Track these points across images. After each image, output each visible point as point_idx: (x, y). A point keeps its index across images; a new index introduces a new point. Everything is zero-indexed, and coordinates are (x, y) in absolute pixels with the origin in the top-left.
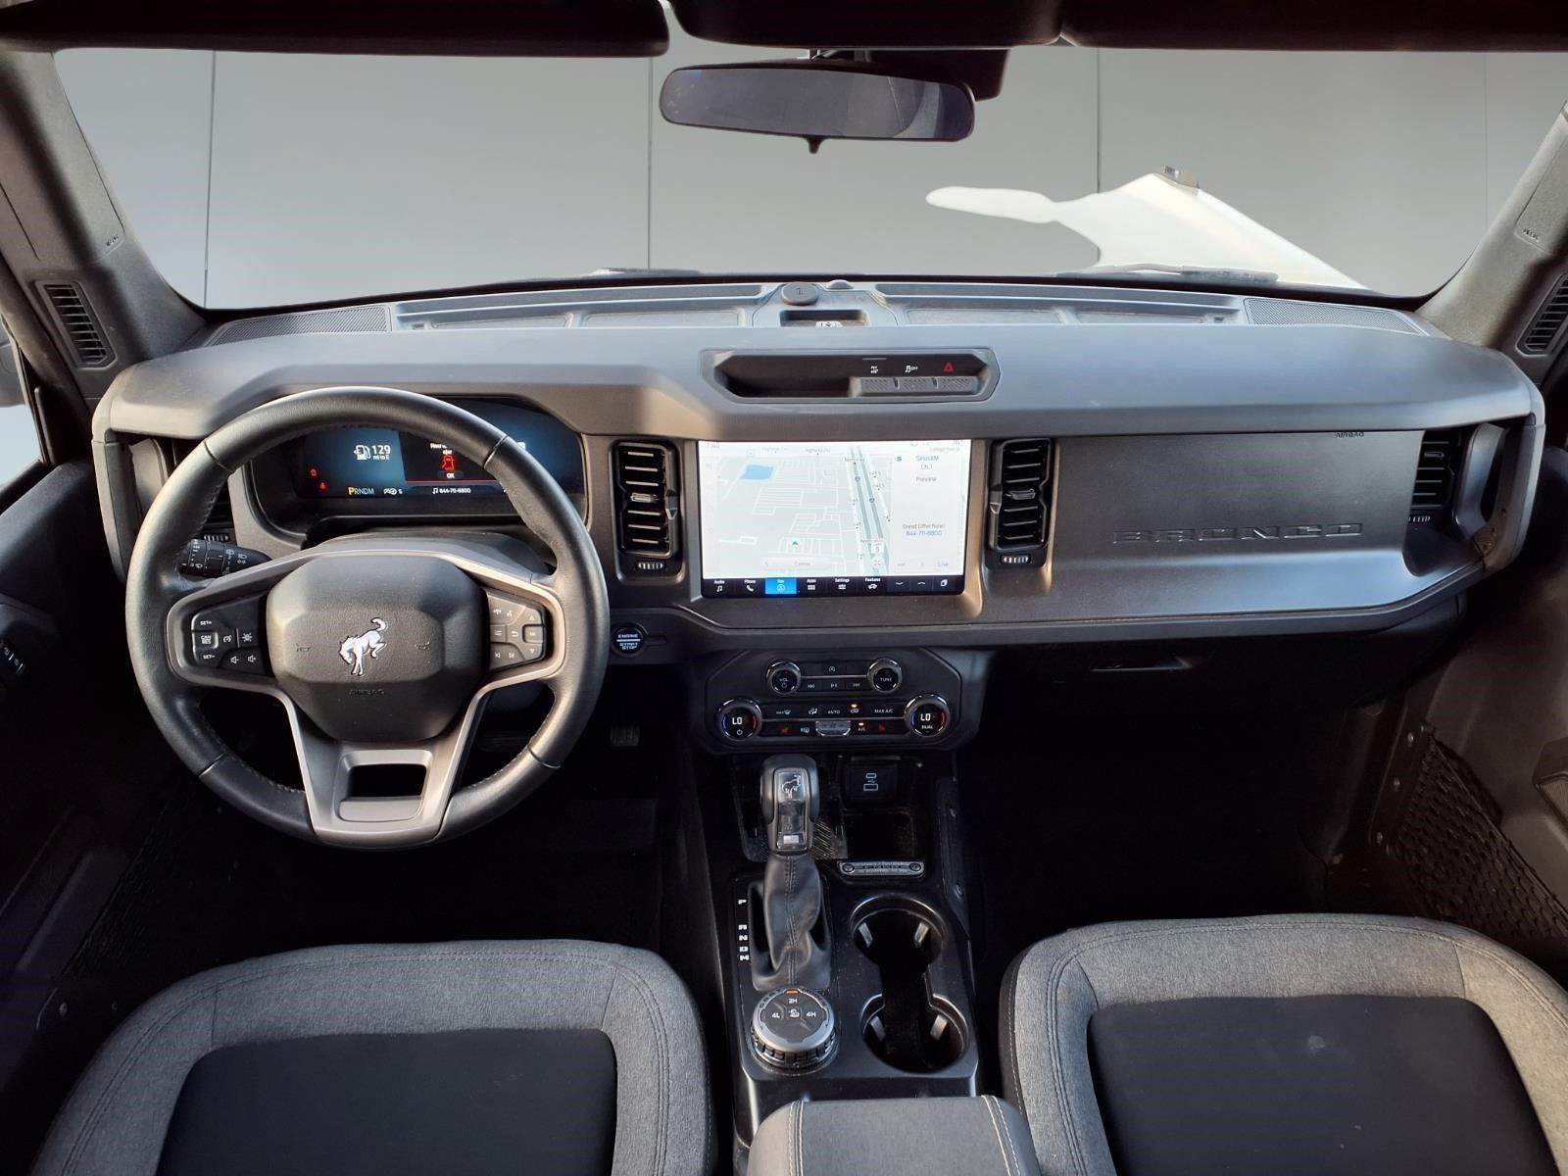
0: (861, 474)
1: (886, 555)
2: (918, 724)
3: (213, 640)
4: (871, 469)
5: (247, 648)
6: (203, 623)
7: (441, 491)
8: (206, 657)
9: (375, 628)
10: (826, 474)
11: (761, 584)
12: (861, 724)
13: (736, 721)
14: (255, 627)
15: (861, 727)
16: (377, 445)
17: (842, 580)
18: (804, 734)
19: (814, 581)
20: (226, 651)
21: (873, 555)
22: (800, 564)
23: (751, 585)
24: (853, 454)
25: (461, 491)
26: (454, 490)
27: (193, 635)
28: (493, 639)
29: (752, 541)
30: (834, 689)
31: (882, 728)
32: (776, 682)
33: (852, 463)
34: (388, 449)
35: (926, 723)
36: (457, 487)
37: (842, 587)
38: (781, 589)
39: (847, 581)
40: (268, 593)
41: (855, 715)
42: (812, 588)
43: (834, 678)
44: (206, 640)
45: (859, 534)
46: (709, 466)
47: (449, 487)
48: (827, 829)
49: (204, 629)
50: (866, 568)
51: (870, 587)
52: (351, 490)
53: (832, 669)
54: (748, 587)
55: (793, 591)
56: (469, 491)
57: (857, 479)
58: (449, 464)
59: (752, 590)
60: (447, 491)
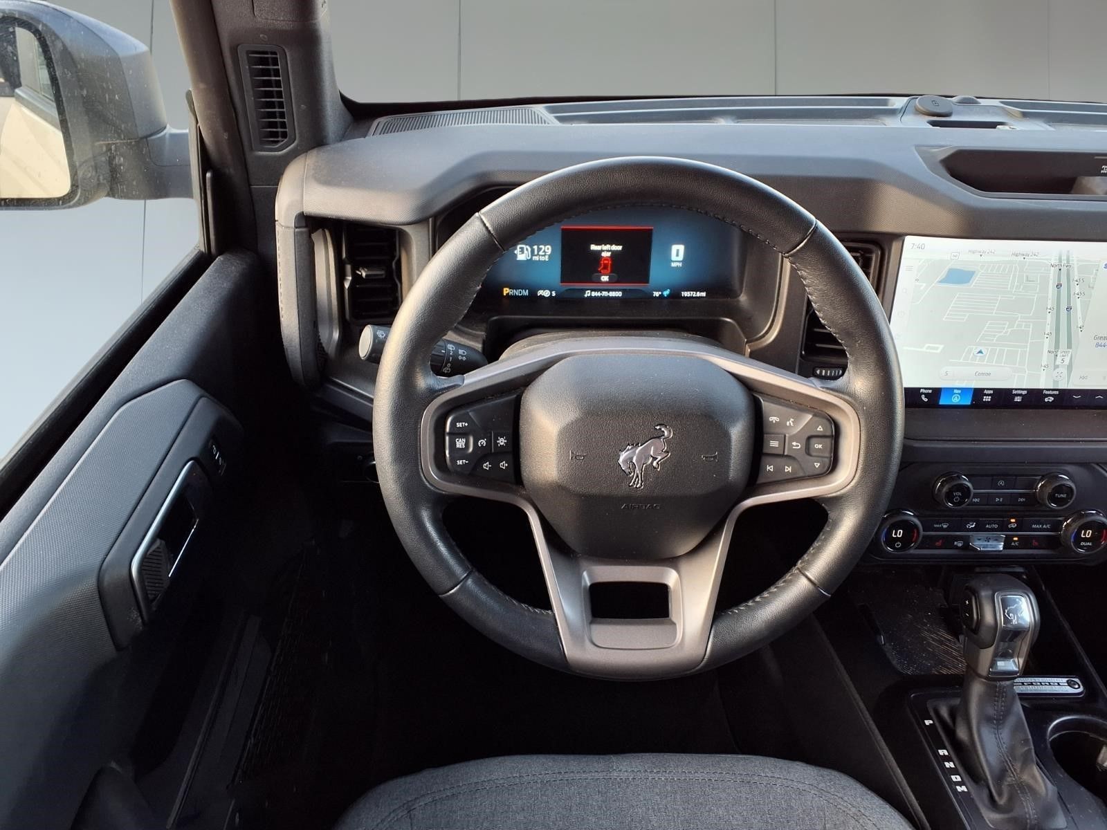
0: (1064, 281)
1: (1070, 367)
2: (1078, 539)
3: (467, 444)
4: (1076, 275)
5: (500, 453)
6: (459, 425)
7: (594, 294)
8: (460, 462)
9: (659, 436)
10: (1027, 280)
11: (937, 392)
12: (1016, 539)
13: (896, 534)
14: (510, 431)
15: (1015, 541)
16: (538, 245)
17: (1019, 392)
18: (957, 547)
19: (992, 392)
20: (481, 455)
21: (1056, 367)
22: (980, 374)
23: (927, 395)
24: (1060, 260)
25: (612, 294)
26: (605, 294)
27: (447, 438)
28: (765, 451)
29: (937, 348)
30: (999, 504)
31: (1035, 543)
32: (949, 496)
33: (1057, 268)
34: (548, 249)
35: (1086, 540)
36: (608, 290)
37: (1018, 399)
38: (956, 400)
39: (1024, 392)
40: (523, 392)
41: (1012, 530)
42: (987, 399)
43: (1001, 492)
44: (460, 443)
45: (1047, 344)
46: (910, 269)
47: (601, 290)
48: (949, 637)
49: (461, 431)
50: (1045, 380)
51: (1046, 400)
52: (506, 291)
53: (1001, 483)
54: (923, 397)
55: (968, 401)
56: (619, 294)
57: (1059, 286)
58: (605, 267)
59: (926, 400)
60: (598, 294)
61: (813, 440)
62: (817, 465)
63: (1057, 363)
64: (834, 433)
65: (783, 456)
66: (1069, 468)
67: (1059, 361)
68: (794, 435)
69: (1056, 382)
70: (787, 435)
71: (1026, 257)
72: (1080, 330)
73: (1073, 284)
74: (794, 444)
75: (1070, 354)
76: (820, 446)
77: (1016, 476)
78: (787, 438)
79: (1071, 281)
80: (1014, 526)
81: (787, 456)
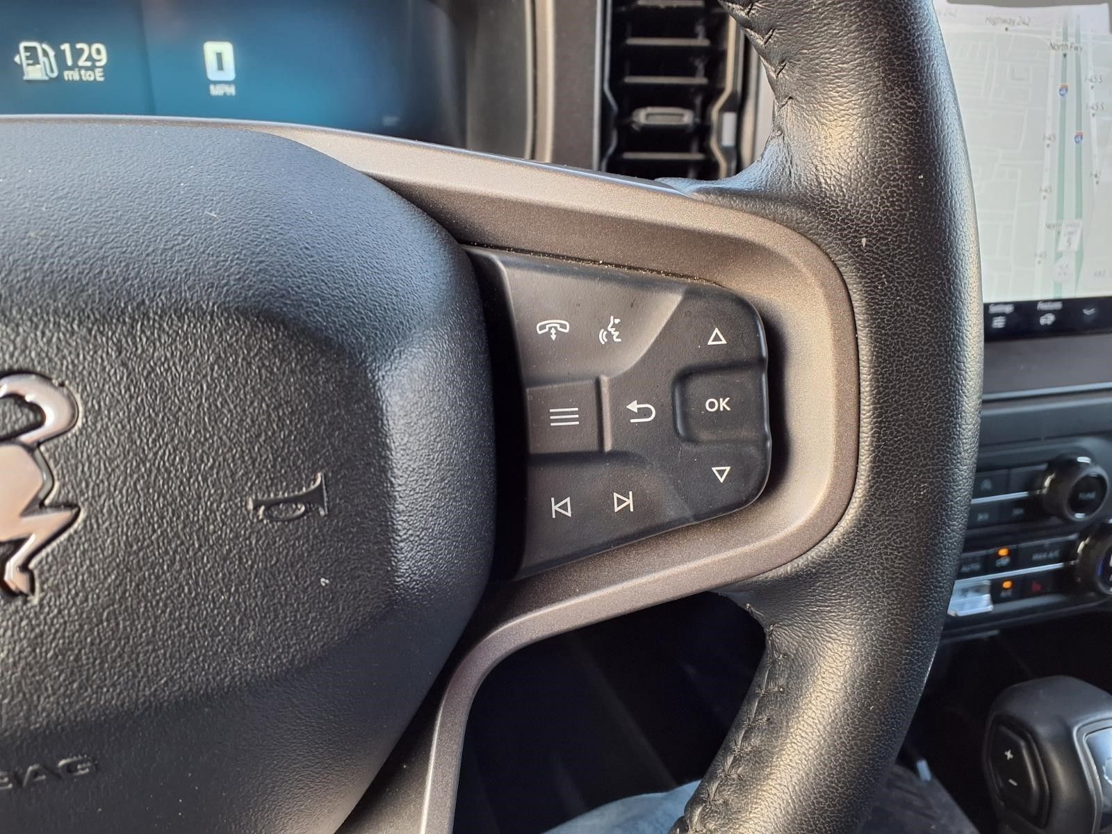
61: (697, 385)
62: (722, 473)
63: (1061, 247)
64: (765, 353)
65: (597, 456)
66: (1088, 443)
67: (1062, 246)
68: (628, 376)
69: (1058, 286)
70: (605, 380)
71: (1010, 28)
72: (1095, 180)
73: (1087, 85)
74: (634, 406)
75: (1079, 232)
76: (723, 404)
77: (1009, 467)
78: (605, 390)
79: (1083, 82)
80: (1005, 561)
81: (614, 455)
